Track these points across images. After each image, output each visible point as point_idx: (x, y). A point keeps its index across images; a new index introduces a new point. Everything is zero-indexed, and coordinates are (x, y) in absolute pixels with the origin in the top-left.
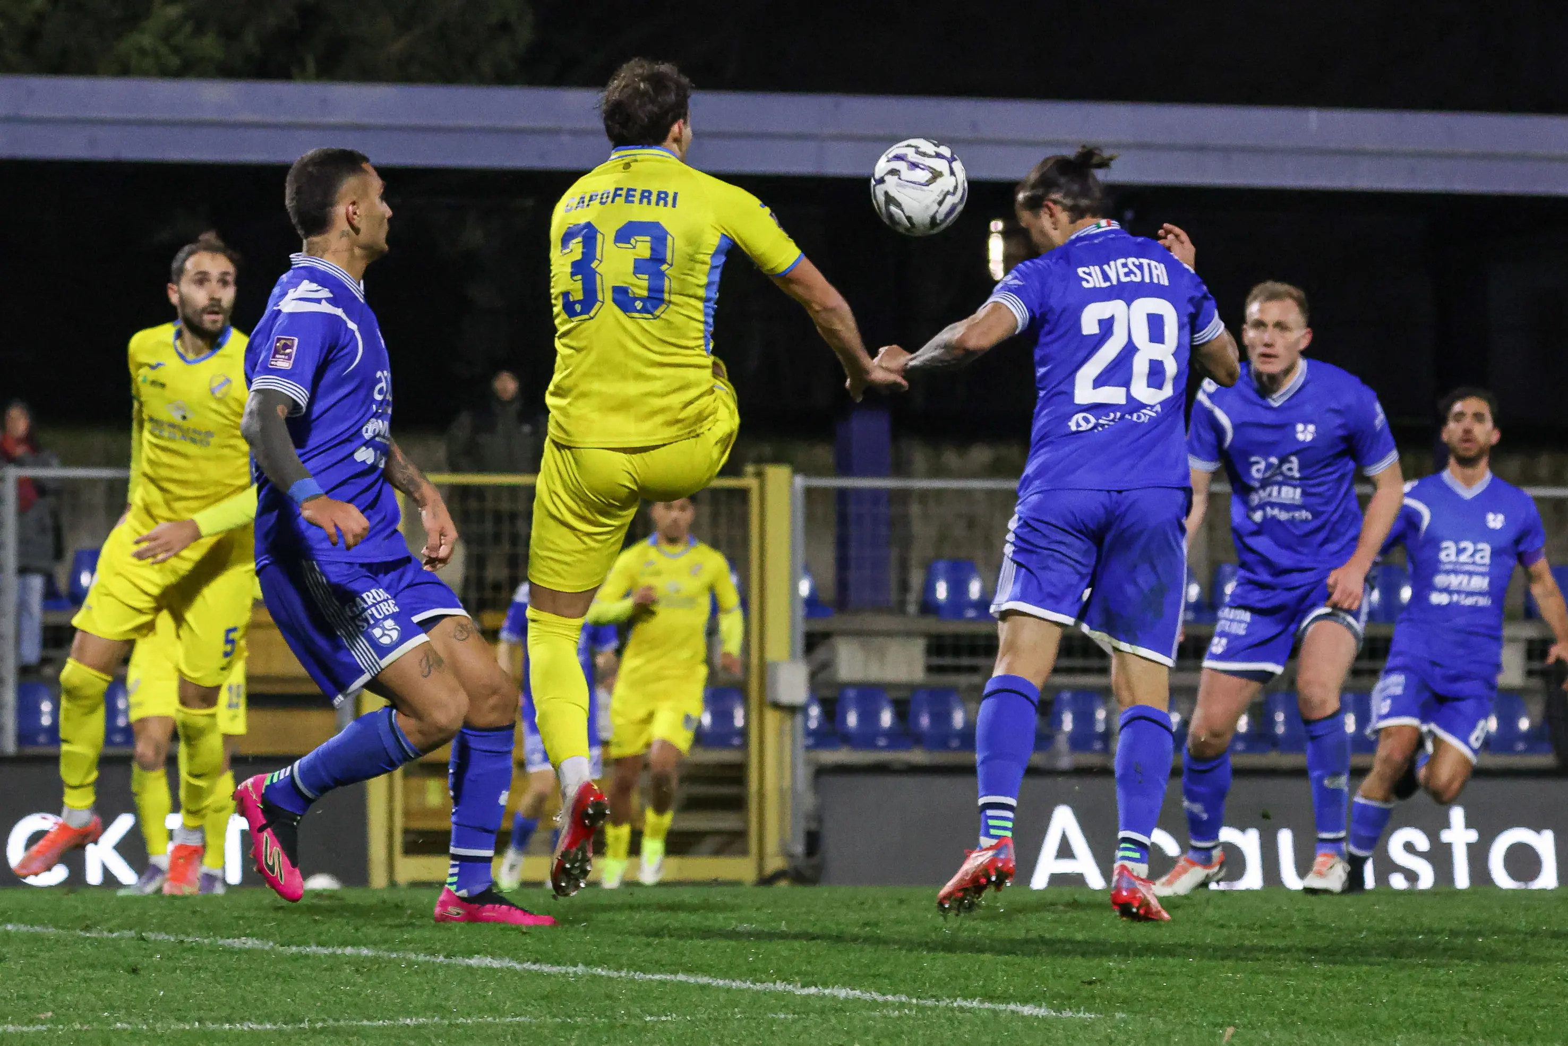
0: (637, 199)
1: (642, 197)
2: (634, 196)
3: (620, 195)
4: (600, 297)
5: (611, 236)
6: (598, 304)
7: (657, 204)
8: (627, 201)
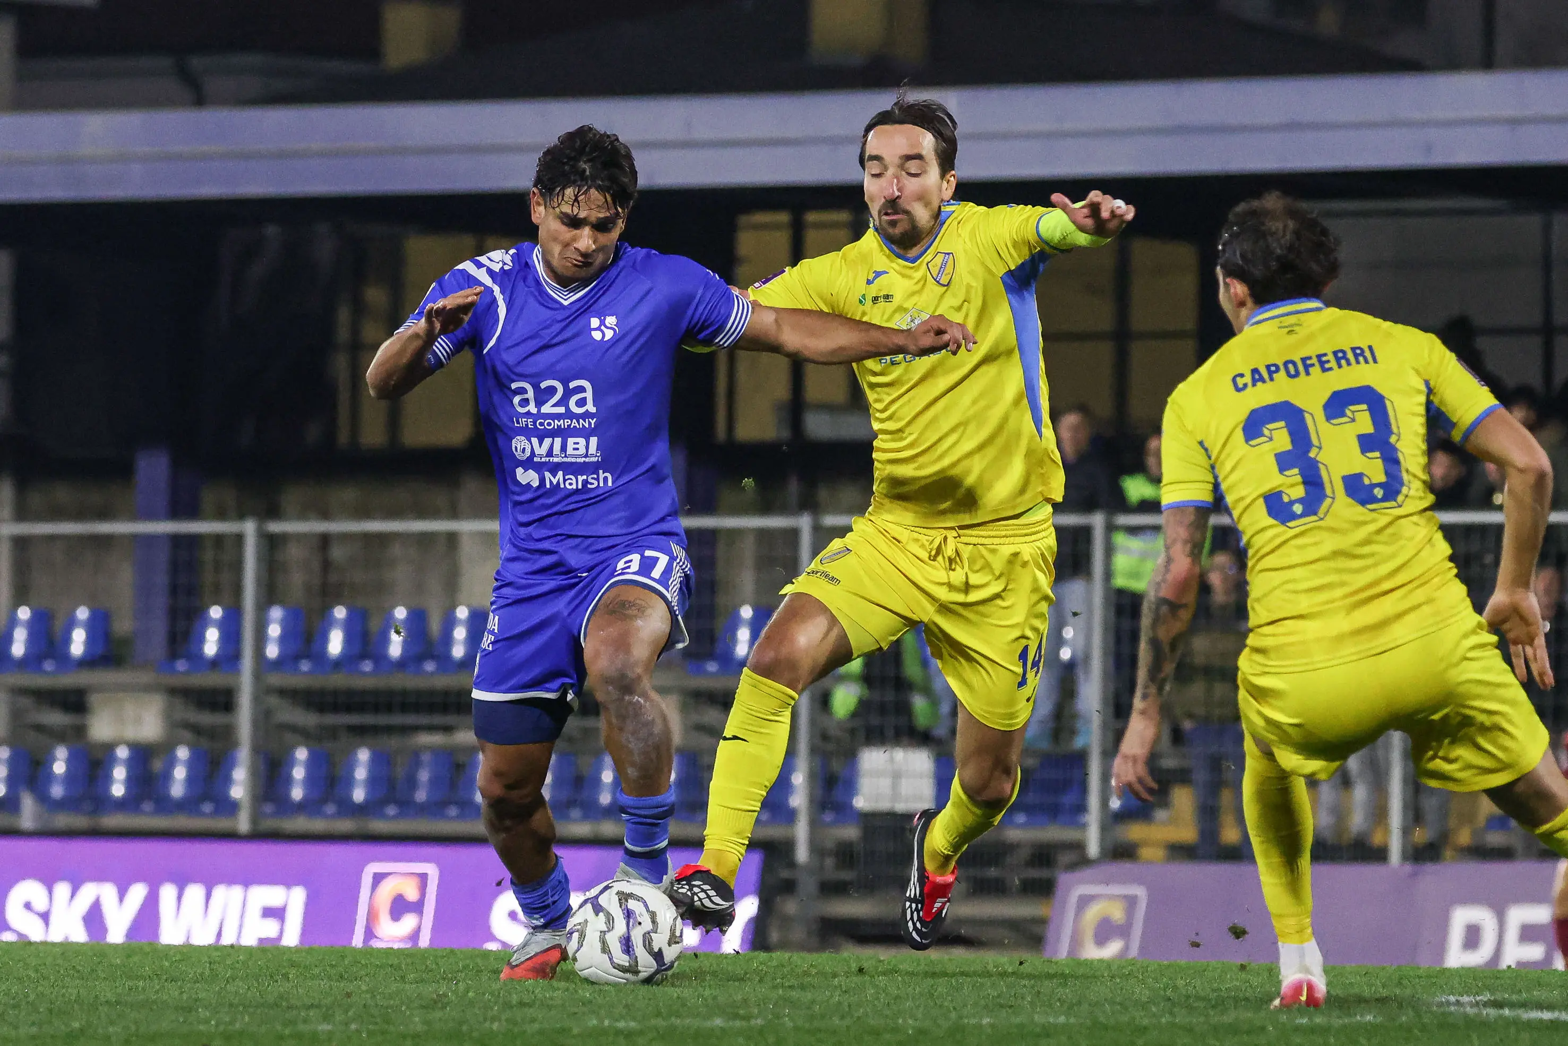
0: (1333, 364)
1: (1338, 360)
2: (1328, 361)
3: (1313, 365)
4: (1328, 491)
5: (1320, 415)
6: (1328, 501)
7: (1358, 362)
8: (1324, 370)
